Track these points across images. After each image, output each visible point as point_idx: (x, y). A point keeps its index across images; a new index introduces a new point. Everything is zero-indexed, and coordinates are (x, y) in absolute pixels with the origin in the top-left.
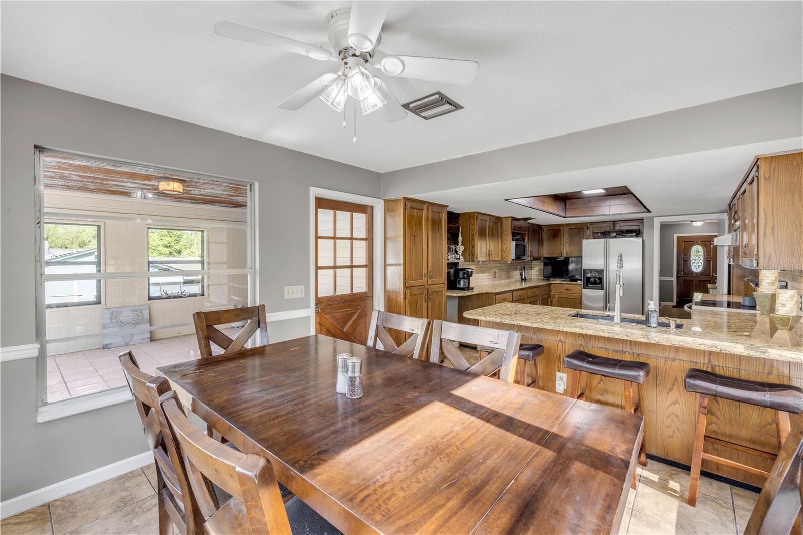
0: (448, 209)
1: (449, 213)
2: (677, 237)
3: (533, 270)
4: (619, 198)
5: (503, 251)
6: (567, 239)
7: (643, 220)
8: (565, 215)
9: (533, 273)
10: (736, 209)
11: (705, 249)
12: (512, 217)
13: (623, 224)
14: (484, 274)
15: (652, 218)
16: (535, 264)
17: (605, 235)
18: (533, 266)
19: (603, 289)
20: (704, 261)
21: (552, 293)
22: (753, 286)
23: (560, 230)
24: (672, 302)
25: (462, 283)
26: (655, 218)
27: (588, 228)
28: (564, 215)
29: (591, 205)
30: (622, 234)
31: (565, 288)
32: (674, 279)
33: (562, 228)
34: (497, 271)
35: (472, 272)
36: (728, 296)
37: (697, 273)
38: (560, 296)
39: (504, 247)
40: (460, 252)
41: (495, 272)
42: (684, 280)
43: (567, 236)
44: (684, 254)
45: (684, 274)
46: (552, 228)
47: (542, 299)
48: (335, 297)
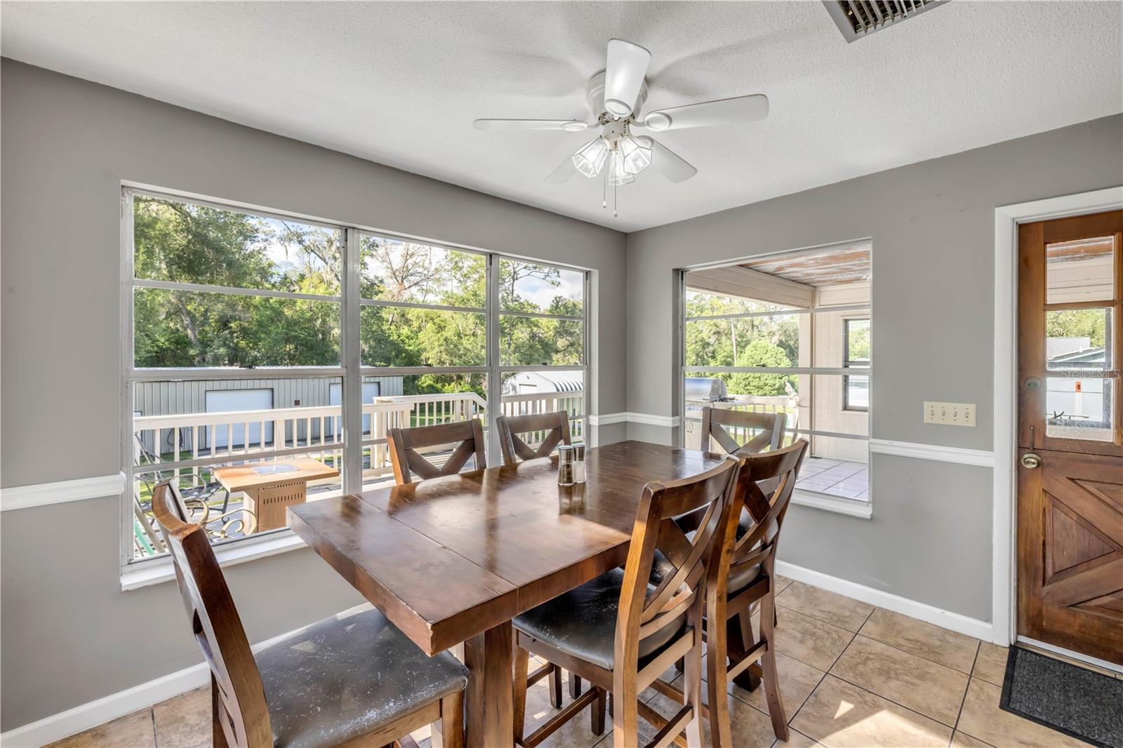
48: (1115, 446)
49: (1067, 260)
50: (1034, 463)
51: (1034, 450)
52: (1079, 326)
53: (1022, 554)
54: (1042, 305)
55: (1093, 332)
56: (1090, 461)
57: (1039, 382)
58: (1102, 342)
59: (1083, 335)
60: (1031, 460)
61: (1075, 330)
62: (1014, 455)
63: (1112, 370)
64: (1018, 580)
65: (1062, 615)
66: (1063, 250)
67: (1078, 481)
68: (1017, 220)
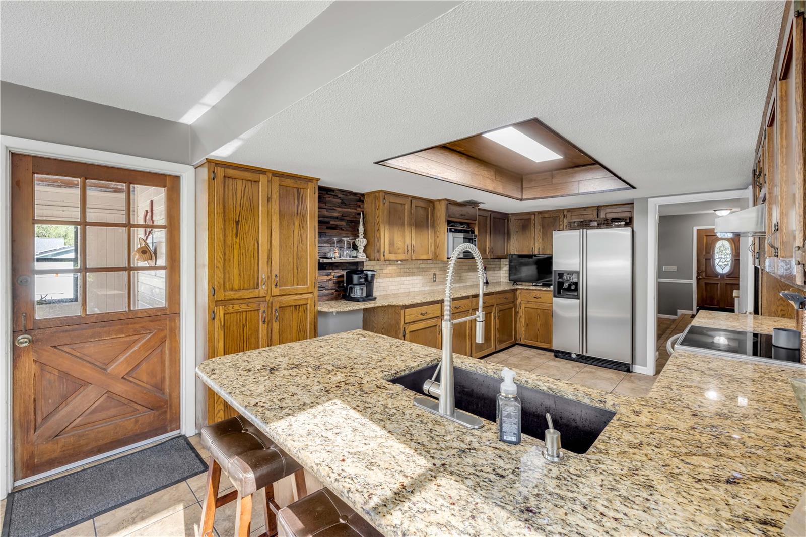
0: (320, 184)
1: (321, 189)
2: (698, 230)
3: (501, 271)
4: (591, 169)
5: (436, 247)
6: (540, 231)
7: (633, 203)
8: (522, 196)
9: (501, 274)
10: (761, 166)
11: (733, 245)
12: (446, 200)
13: (609, 210)
14: (415, 278)
15: (646, 200)
16: (504, 263)
17: (584, 225)
18: (502, 266)
19: (579, 299)
20: (732, 260)
21: (518, 302)
22: (796, 307)
23: (530, 219)
24: (692, 310)
25: (358, 292)
26: (649, 200)
27: (565, 216)
28: (520, 197)
29: (555, 181)
30: (607, 223)
31: (534, 296)
32: (694, 282)
33: (533, 217)
34: (437, 273)
35: (373, 276)
36: (754, 318)
37: (722, 275)
38: (529, 306)
39: (438, 240)
40: (361, 248)
41: (435, 274)
42: (706, 283)
43: (540, 227)
44: (706, 251)
45: (706, 276)
46: (518, 217)
47: (500, 311)
48: (82, 318)
49: (49, 185)
50: (26, 342)
51: (27, 331)
52: (57, 231)
53: (17, 416)
54: (31, 218)
55: (66, 235)
56: (66, 331)
57: (29, 279)
58: (72, 242)
59: (60, 237)
60: (23, 339)
61: (54, 234)
62: (9, 340)
63: (79, 267)
64: (14, 439)
65: (49, 446)
66: (46, 178)
67: (58, 347)
68: (10, 149)
